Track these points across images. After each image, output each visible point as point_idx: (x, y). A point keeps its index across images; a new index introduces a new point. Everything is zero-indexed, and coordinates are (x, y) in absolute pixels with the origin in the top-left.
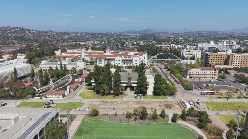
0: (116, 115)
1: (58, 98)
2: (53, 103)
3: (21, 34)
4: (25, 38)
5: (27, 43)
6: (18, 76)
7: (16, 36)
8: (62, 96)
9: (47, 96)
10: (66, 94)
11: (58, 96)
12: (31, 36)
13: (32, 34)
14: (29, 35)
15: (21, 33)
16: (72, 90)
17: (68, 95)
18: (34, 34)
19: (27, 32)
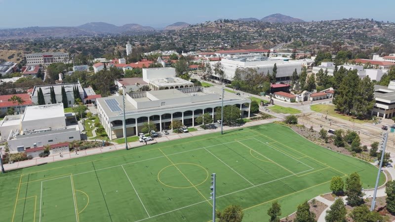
0: (312, 128)
1: (285, 101)
2: (273, 104)
3: (364, 30)
4: (366, 37)
5: (363, 43)
6: (278, 75)
7: (355, 32)
8: (289, 100)
9: (276, 97)
10: (297, 99)
11: (285, 99)
12: (379, 34)
13: (383, 30)
14: (376, 30)
15: (364, 28)
16: (311, 99)
17: (301, 102)
18: (385, 30)
19: (375, 27)
